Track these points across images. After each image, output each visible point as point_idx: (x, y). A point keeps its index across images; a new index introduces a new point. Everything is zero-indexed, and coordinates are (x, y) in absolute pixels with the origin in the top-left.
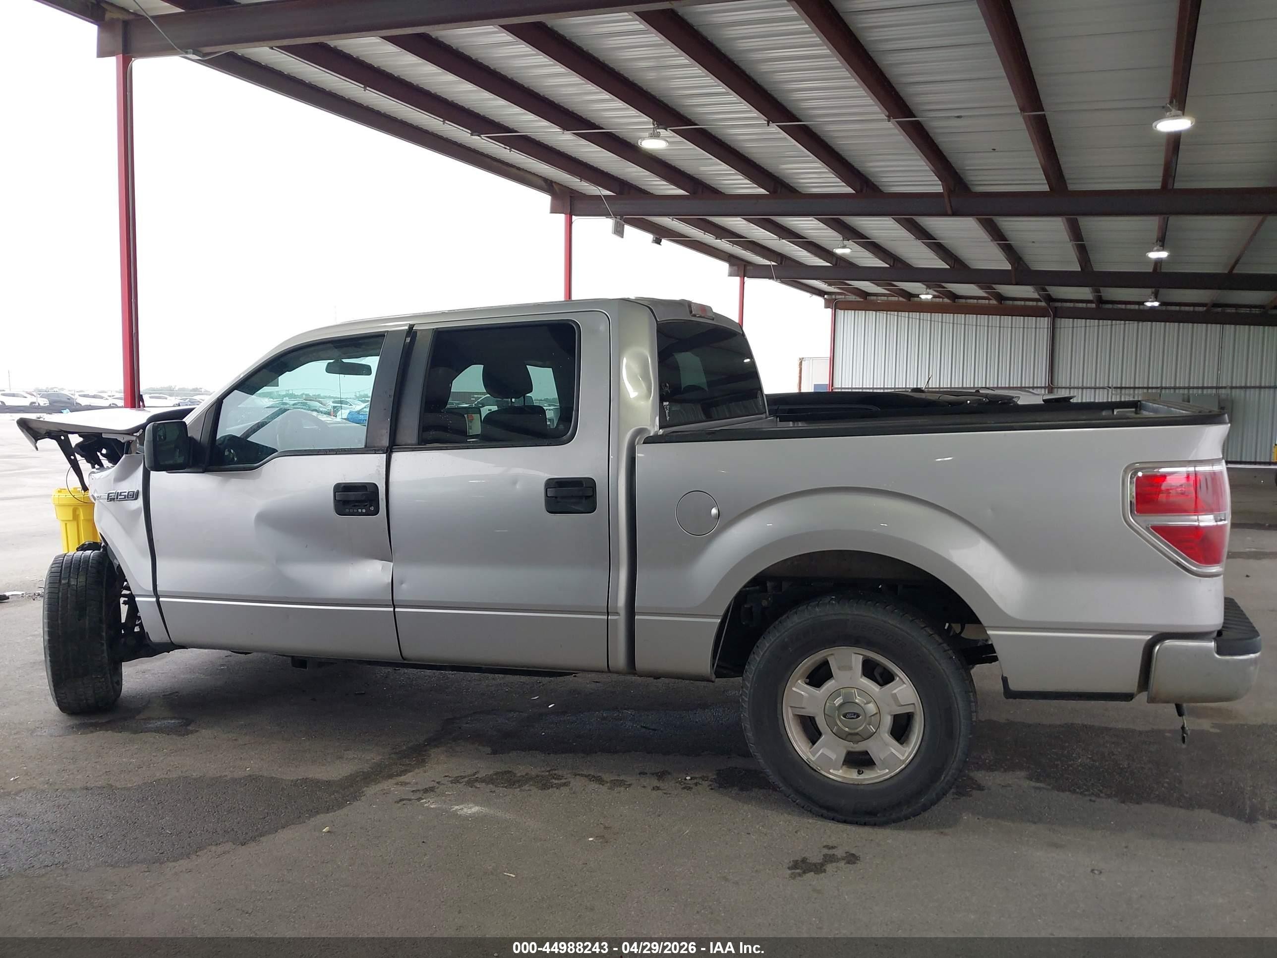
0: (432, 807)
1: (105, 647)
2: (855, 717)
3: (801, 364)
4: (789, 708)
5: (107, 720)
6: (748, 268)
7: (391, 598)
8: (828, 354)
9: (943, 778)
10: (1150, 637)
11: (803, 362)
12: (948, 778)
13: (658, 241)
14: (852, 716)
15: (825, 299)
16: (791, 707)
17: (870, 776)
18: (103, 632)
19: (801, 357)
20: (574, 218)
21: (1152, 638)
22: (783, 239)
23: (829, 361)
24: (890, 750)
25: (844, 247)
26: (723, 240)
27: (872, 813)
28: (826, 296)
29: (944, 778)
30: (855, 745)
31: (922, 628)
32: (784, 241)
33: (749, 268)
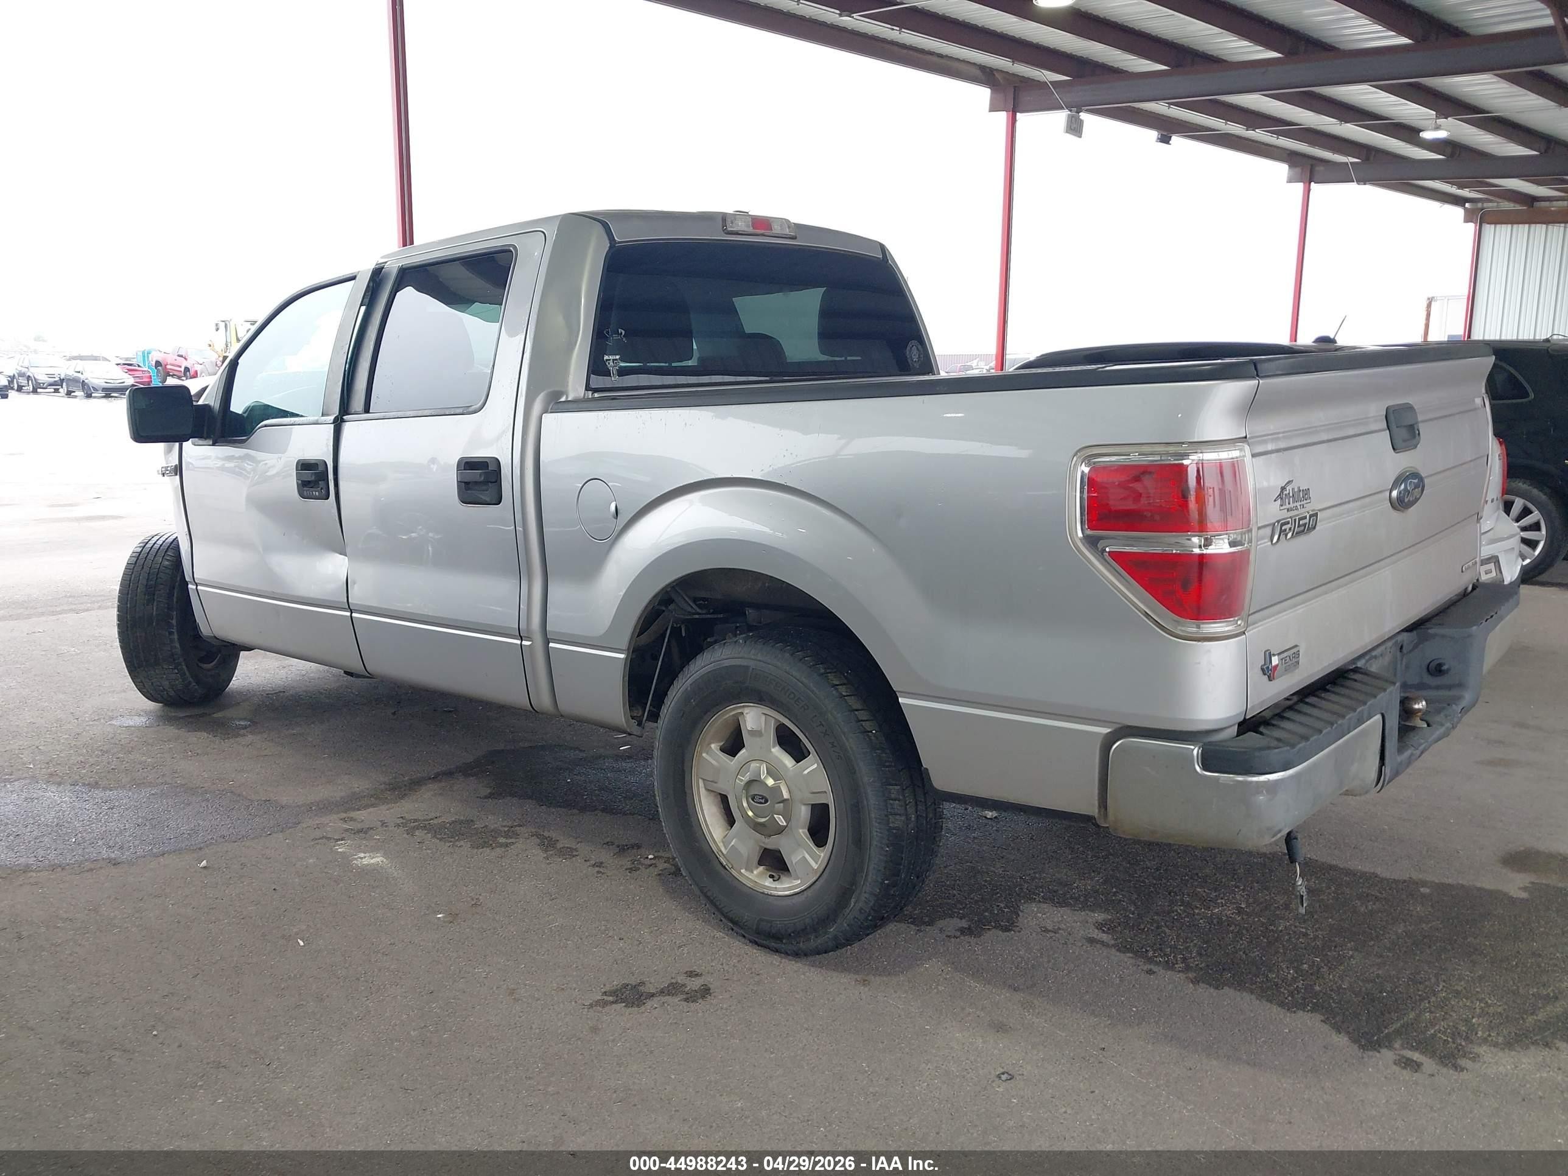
0: (339, 850)
1: (176, 637)
2: (763, 801)
3: (1429, 306)
4: (700, 781)
5: (184, 715)
6: (1317, 168)
7: (346, 600)
8: (1464, 290)
9: (853, 904)
10: (1107, 730)
11: (1433, 303)
12: (861, 904)
13: (1165, 140)
14: (761, 800)
15: (1466, 209)
16: (704, 780)
17: (785, 887)
18: (172, 619)
19: (1430, 296)
20: (1019, 115)
21: (1110, 732)
22: (1346, 122)
23: (1466, 301)
24: (803, 854)
25: (1438, 128)
26: (1257, 130)
27: (777, 937)
28: (1467, 205)
29: (855, 903)
30: (767, 840)
31: (834, 686)
32: (1348, 125)
33: (1320, 169)
